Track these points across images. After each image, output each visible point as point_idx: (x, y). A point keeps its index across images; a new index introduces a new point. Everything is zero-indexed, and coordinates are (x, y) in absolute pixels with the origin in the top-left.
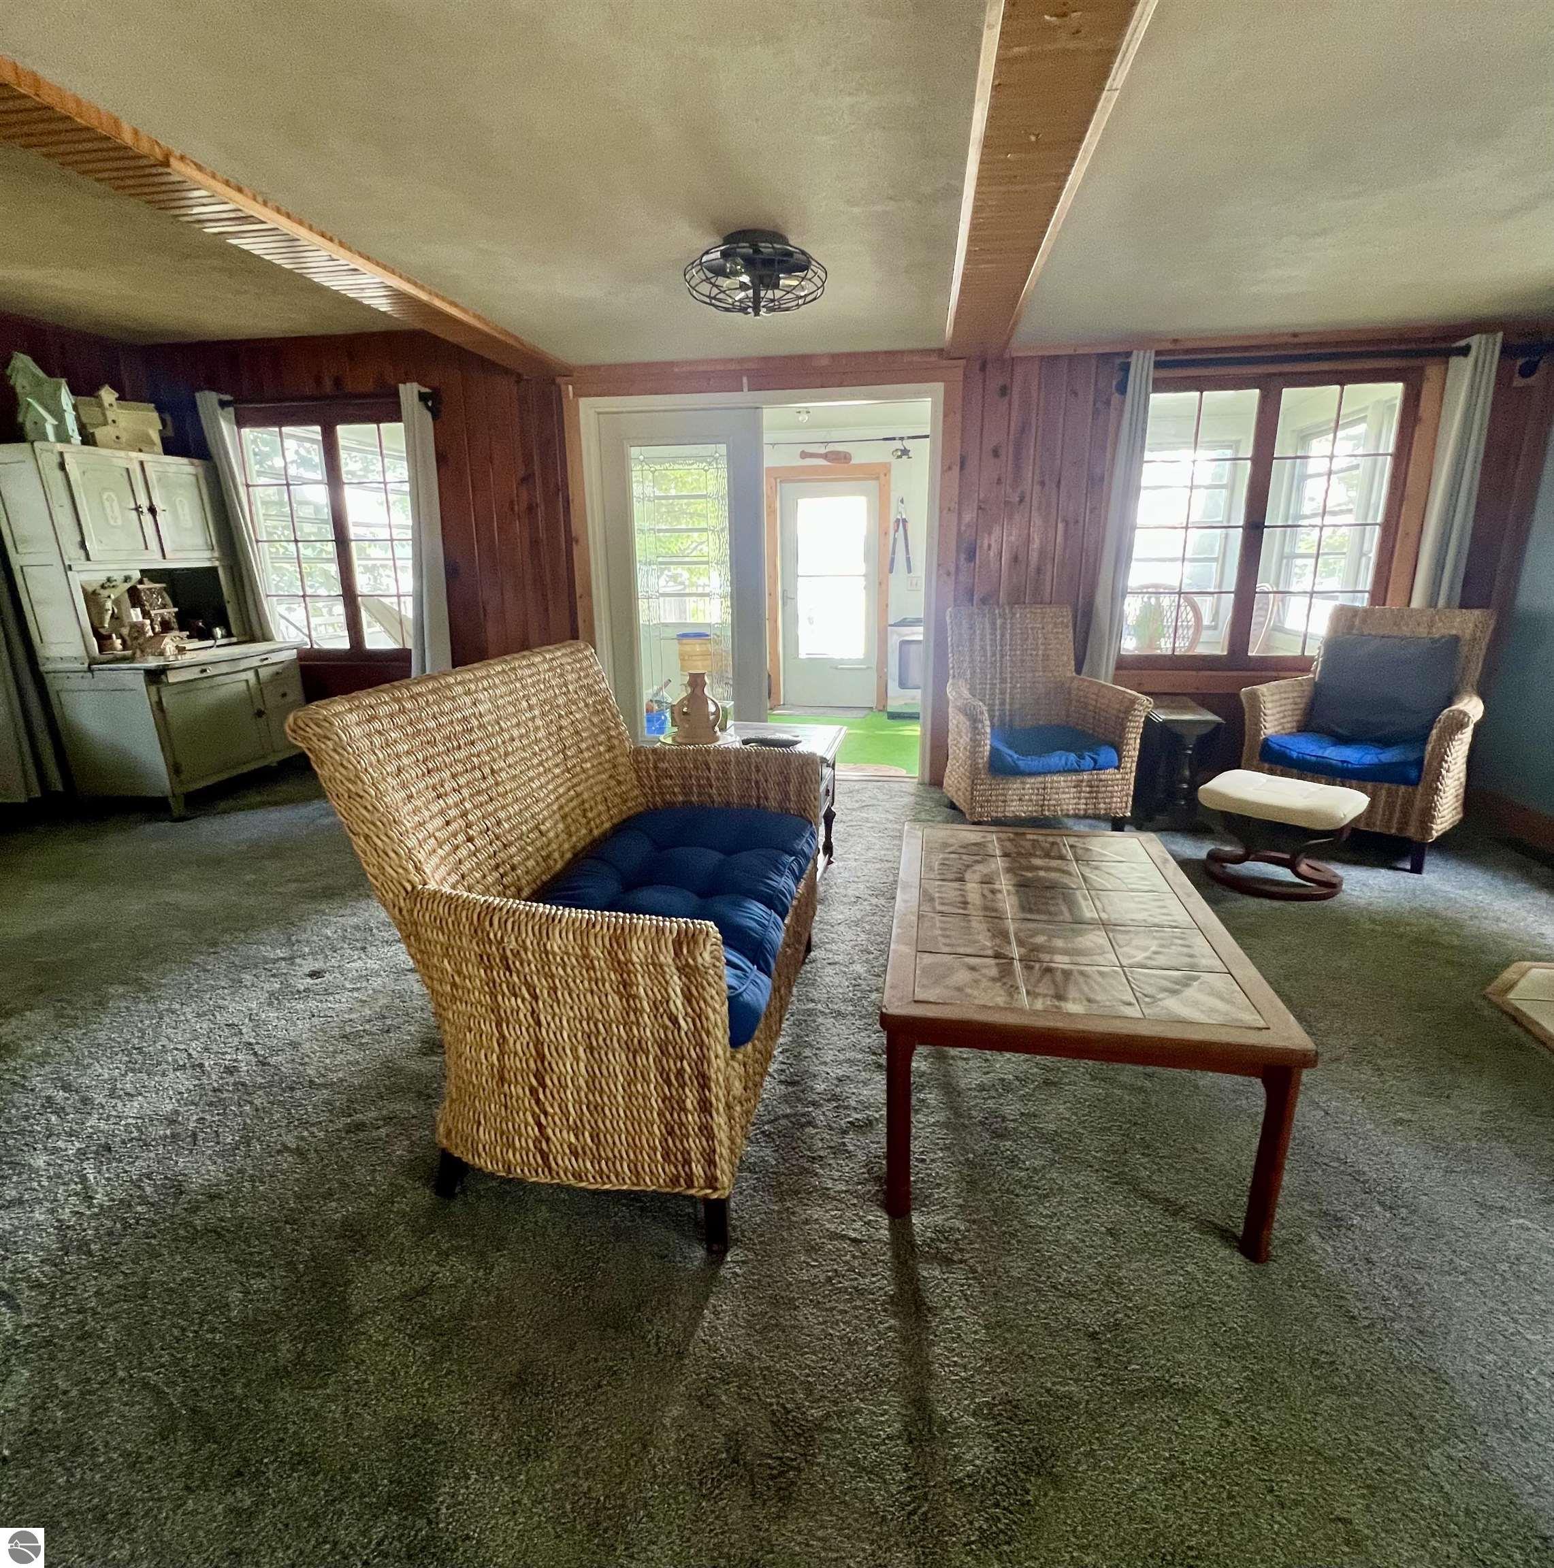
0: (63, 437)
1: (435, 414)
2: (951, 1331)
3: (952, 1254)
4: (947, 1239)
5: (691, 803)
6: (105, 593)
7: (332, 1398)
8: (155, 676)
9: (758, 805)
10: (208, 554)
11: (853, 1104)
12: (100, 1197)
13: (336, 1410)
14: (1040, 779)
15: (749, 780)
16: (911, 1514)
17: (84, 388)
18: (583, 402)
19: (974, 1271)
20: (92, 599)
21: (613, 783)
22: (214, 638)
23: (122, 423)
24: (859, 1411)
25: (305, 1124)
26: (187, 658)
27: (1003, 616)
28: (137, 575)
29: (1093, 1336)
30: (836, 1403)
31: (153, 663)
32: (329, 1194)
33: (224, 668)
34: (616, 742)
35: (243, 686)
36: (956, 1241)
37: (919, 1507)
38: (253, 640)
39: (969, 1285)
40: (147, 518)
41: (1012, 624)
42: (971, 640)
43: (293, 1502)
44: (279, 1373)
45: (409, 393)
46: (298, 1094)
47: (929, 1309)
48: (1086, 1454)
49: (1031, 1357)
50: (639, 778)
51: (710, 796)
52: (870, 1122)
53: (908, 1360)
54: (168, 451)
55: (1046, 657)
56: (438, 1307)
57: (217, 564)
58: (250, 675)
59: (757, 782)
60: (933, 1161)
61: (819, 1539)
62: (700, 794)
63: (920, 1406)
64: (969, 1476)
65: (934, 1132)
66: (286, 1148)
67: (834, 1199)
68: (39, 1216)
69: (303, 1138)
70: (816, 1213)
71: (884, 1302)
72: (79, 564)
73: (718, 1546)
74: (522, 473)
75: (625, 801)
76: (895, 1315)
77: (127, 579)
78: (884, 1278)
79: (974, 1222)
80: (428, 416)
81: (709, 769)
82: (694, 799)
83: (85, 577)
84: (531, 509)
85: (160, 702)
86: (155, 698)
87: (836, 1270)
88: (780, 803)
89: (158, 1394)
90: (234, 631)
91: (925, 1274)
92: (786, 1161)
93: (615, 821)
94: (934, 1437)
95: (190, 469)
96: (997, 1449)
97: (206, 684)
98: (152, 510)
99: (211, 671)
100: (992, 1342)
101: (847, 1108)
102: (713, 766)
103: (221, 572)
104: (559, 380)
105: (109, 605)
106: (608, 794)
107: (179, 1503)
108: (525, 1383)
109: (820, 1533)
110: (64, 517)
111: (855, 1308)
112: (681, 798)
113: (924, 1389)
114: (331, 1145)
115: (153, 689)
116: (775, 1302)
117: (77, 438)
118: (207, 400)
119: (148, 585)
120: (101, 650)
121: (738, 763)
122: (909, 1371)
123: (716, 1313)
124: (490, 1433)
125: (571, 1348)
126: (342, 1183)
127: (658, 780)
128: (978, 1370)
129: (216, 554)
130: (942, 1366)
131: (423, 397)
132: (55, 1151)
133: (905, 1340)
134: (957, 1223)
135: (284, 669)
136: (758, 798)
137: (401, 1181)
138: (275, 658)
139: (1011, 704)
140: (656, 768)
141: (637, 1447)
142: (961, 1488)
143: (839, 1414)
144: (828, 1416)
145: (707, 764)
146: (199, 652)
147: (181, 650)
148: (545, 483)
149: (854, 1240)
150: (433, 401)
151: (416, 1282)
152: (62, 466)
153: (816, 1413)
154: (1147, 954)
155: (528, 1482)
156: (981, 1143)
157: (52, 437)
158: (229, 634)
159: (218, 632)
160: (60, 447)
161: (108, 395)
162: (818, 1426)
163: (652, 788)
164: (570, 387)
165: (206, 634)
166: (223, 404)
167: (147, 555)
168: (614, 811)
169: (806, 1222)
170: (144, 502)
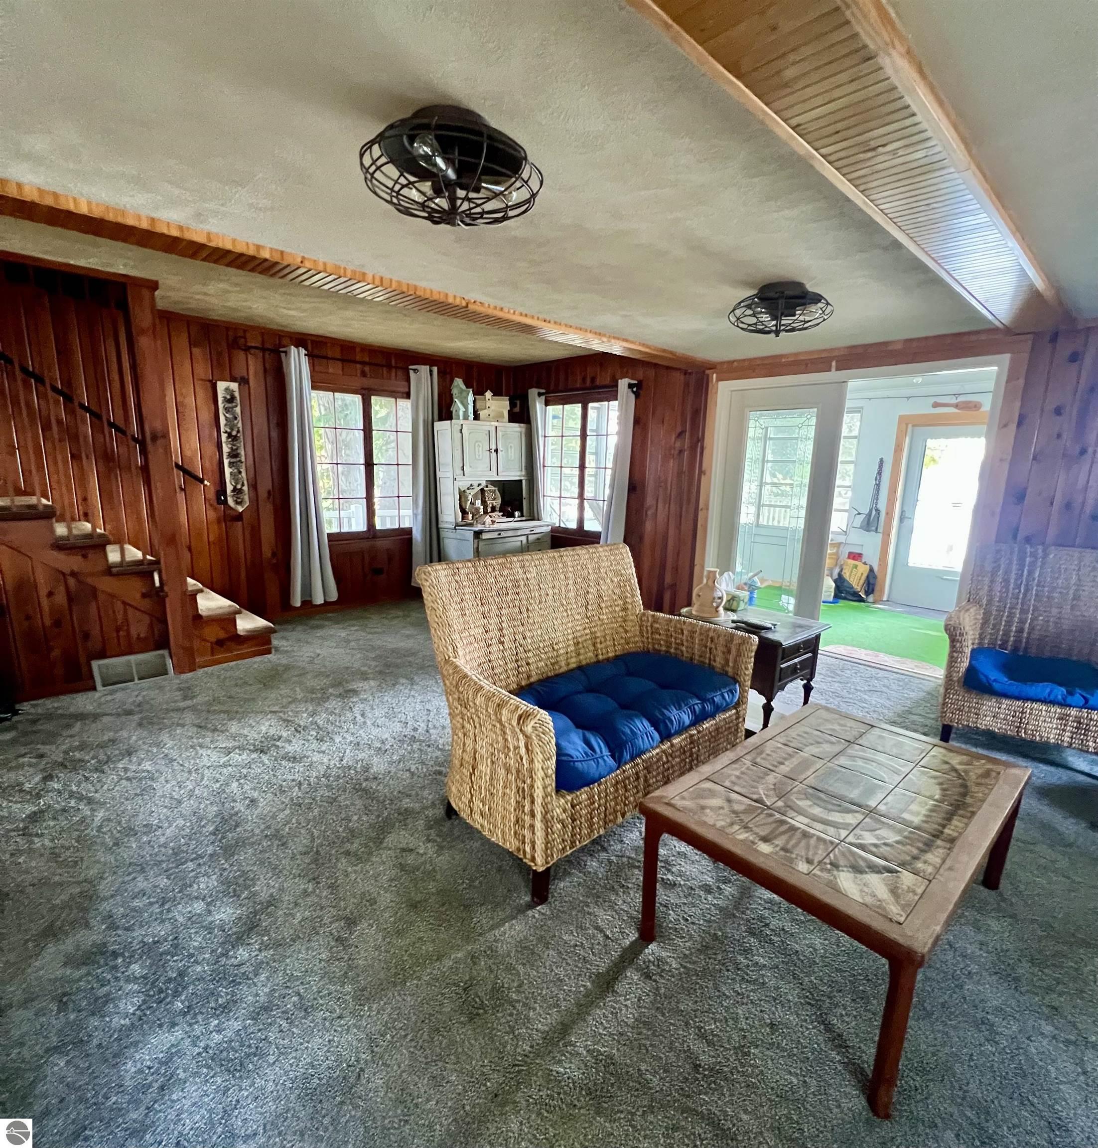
0: (466, 417)
1: (637, 395)
2: (615, 1008)
3: (653, 974)
4: (658, 965)
5: (670, 653)
6: (468, 491)
7: (355, 872)
8: (478, 534)
9: (710, 664)
10: (519, 473)
11: (674, 870)
12: (344, 762)
13: (353, 876)
14: (1020, 703)
15: (706, 647)
16: (516, 1065)
17: (479, 392)
18: (721, 384)
19: (658, 989)
20: (462, 495)
21: (621, 630)
22: (513, 516)
23: (492, 408)
24: (534, 1009)
25: (423, 763)
26: (496, 526)
27: (1034, 555)
28: (484, 484)
29: (696, 1067)
30: (527, 998)
31: (479, 527)
32: (409, 796)
33: (510, 533)
34: (630, 607)
35: (519, 543)
36: (663, 970)
37: (522, 1066)
38: (533, 519)
39: (648, 995)
40: (494, 454)
41: (1043, 564)
42: (994, 573)
43: (321, 898)
44: (347, 853)
45: (623, 383)
46: (429, 749)
47: (613, 991)
48: (630, 1113)
49: (647, 1050)
50: (641, 631)
51: (682, 652)
52: (675, 884)
53: (579, 1005)
54: (510, 421)
55: (1076, 598)
56: (410, 859)
57: (522, 478)
58: (524, 539)
59: (710, 649)
60: (693, 923)
61: (470, 1043)
62: (676, 649)
63: (564, 1029)
64: (557, 1073)
65: (709, 909)
66: (409, 770)
67: (616, 911)
68: (325, 760)
69: (417, 769)
70: (600, 912)
71: (593, 973)
72: (460, 477)
73: (430, 1015)
74: (679, 430)
75: (628, 643)
76: (593, 982)
77: (479, 485)
78: (604, 962)
79: (685, 967)
80: (633, 396)
81: (683, 634)
82: (672, 650)
83: (461, 483)
84: (681, 452)
85: (478, 548)
86: (476, 546)
87: (582, 944)
88: (723, 666)
89: (313, 841)
90: (525, 513)
91: (629, 974)
92: (607, 879)
93: (618, 653)
94: (558, 1045)
95: (518, 429)
96: (584, 1073)
97: (500, 541)
98: (496, 451)
99: (503, 534)
100: (633, 1028)
101: (669, 870)
102: (685, 632)
103: (524, 482)
104: (708, 372)
105: (470, 497)
106: (616, 637)
107: (295, 878)
108: (416, 907)
109: (473, 1042)
110: (458, 454)
111: (576, 966)
112: (664, 648)
113: (573, 1022)
114: (425, 776)
115: (476, 541)
116: (541, 939)
117: (472, 416)
118: (533, 392)
119: (491, 488)
120: (463, 518)
121: (701, 634)
122: (575, 1010)
123: (510, 928)
124: (391, 917)
125: (443, 905)
126: (417, 795)
127: (652, 633)
128: (611, 1034)
129: (523, 473)
130: (593, 1020)
131: (630, 386)
132: (344, 738)
133: (586, 996)
134: (674, 962)
135: (542, 537)
136: (710, 659)
137: (437, 802)
138: (537, 530)
139: (1029, 633)
140: (652, 626)
141: (435, 958)
142: (549, 1075)
143: (525, 1005)
144: (518, 1001)
145: (682, 630)
146: (501, 523)
147: (493, 522)
148: (691, 435)
149: (607, 937)
150: (637, 389)
151: (411, 846)
152: (461, 431)
153: (514, 996)
154: (875, 841)
155: (389, 943)
156: (736, 931)
157: (461, 417)
158: (522, 515)
159: (517, 514)
160: (462, 422)
161: (489, 394)
162: (512, 1003)
163: (648, 638)
164: (715, 375)
165: (511, 515)
166: (540, 394)
167: (490, 473)
168: (618, 648)
169: (589, 913)
170: (493, 447)
